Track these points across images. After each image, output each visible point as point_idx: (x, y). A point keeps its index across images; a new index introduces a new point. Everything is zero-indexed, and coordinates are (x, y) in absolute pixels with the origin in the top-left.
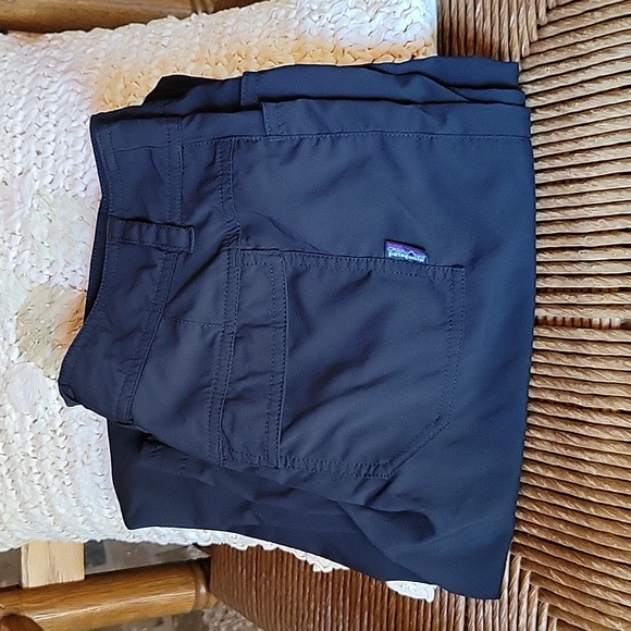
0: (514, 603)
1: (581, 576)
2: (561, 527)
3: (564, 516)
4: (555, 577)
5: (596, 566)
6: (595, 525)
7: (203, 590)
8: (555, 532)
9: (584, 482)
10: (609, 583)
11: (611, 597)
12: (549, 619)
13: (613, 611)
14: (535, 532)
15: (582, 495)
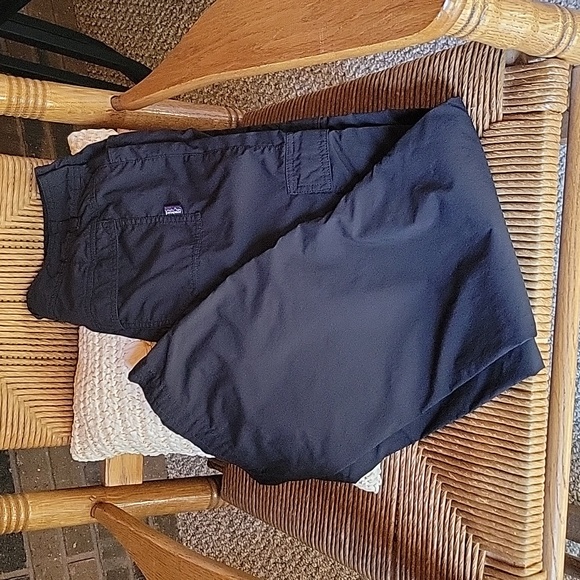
0: (427, 492)
1: (466, 475)
2: (456, 448)
3: (458, 442)
4: (452, 476)
5: (475, 469)
6: (475, 446)
7: (215, 496)
8: (453, 451)
9: (470, 423)
10: (481, 478)
11: (481, 485)
12: (447, 500)
13: (483, 494)
14: (441, 451)
15: (469, 430)
